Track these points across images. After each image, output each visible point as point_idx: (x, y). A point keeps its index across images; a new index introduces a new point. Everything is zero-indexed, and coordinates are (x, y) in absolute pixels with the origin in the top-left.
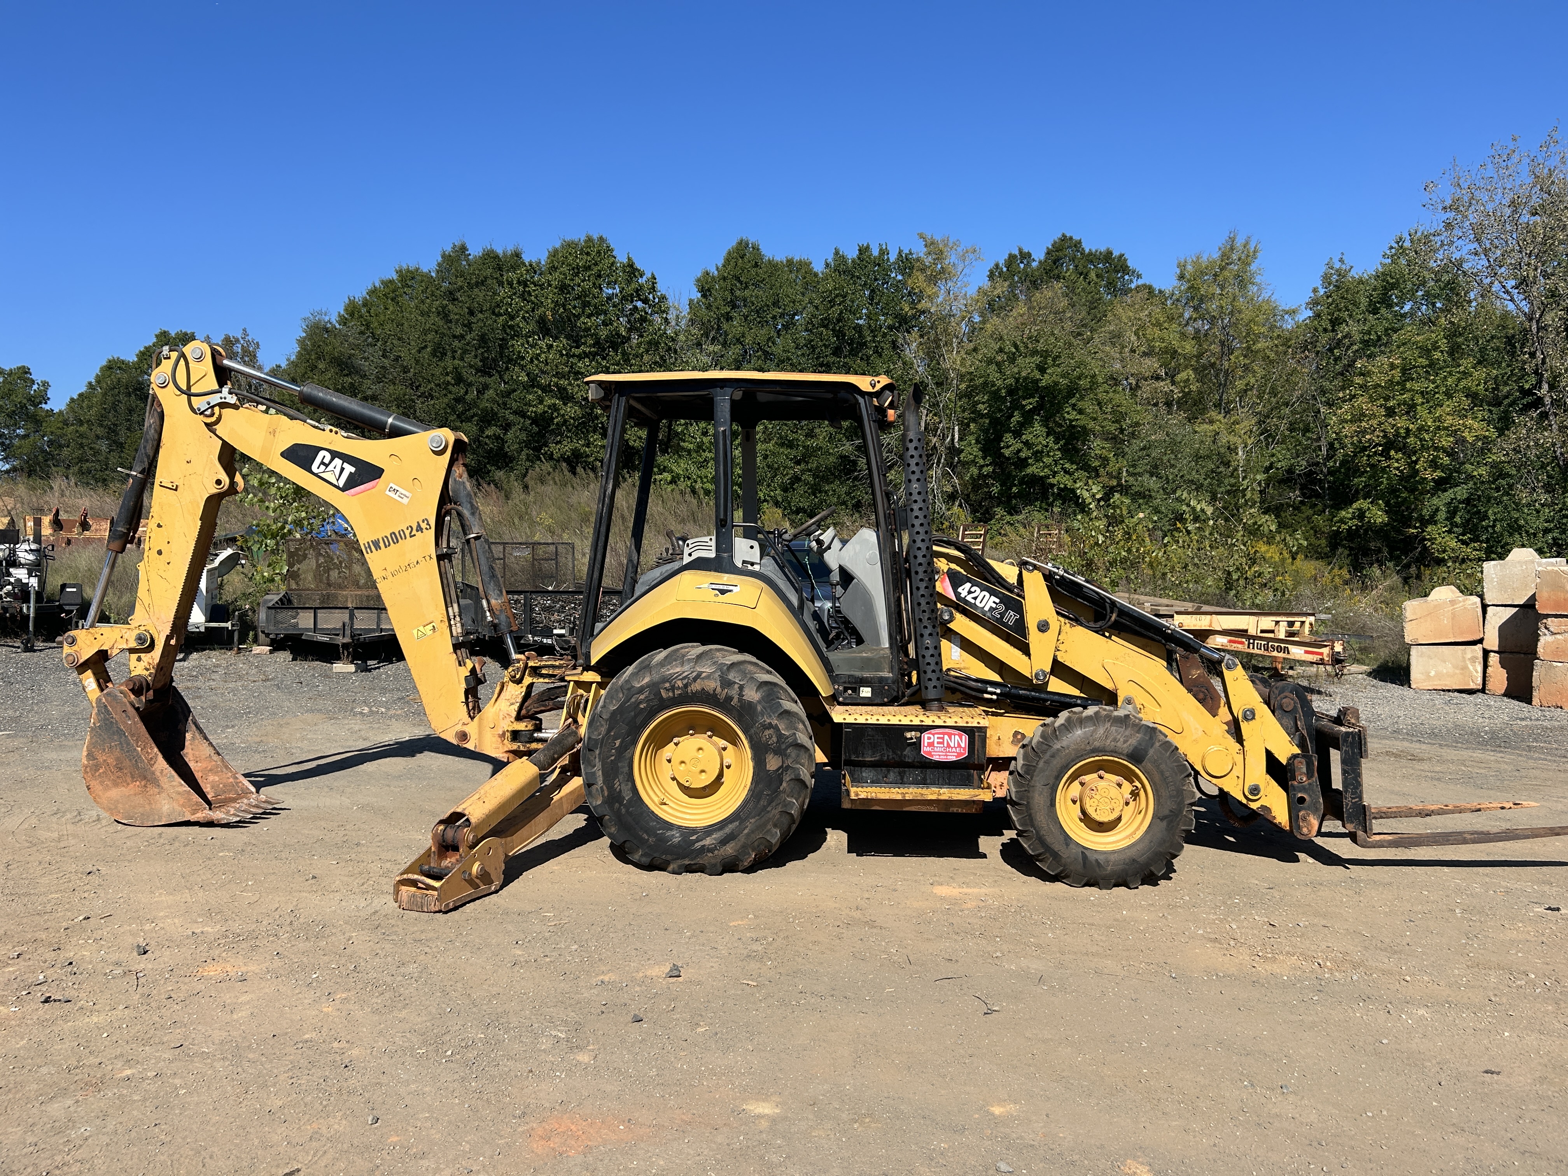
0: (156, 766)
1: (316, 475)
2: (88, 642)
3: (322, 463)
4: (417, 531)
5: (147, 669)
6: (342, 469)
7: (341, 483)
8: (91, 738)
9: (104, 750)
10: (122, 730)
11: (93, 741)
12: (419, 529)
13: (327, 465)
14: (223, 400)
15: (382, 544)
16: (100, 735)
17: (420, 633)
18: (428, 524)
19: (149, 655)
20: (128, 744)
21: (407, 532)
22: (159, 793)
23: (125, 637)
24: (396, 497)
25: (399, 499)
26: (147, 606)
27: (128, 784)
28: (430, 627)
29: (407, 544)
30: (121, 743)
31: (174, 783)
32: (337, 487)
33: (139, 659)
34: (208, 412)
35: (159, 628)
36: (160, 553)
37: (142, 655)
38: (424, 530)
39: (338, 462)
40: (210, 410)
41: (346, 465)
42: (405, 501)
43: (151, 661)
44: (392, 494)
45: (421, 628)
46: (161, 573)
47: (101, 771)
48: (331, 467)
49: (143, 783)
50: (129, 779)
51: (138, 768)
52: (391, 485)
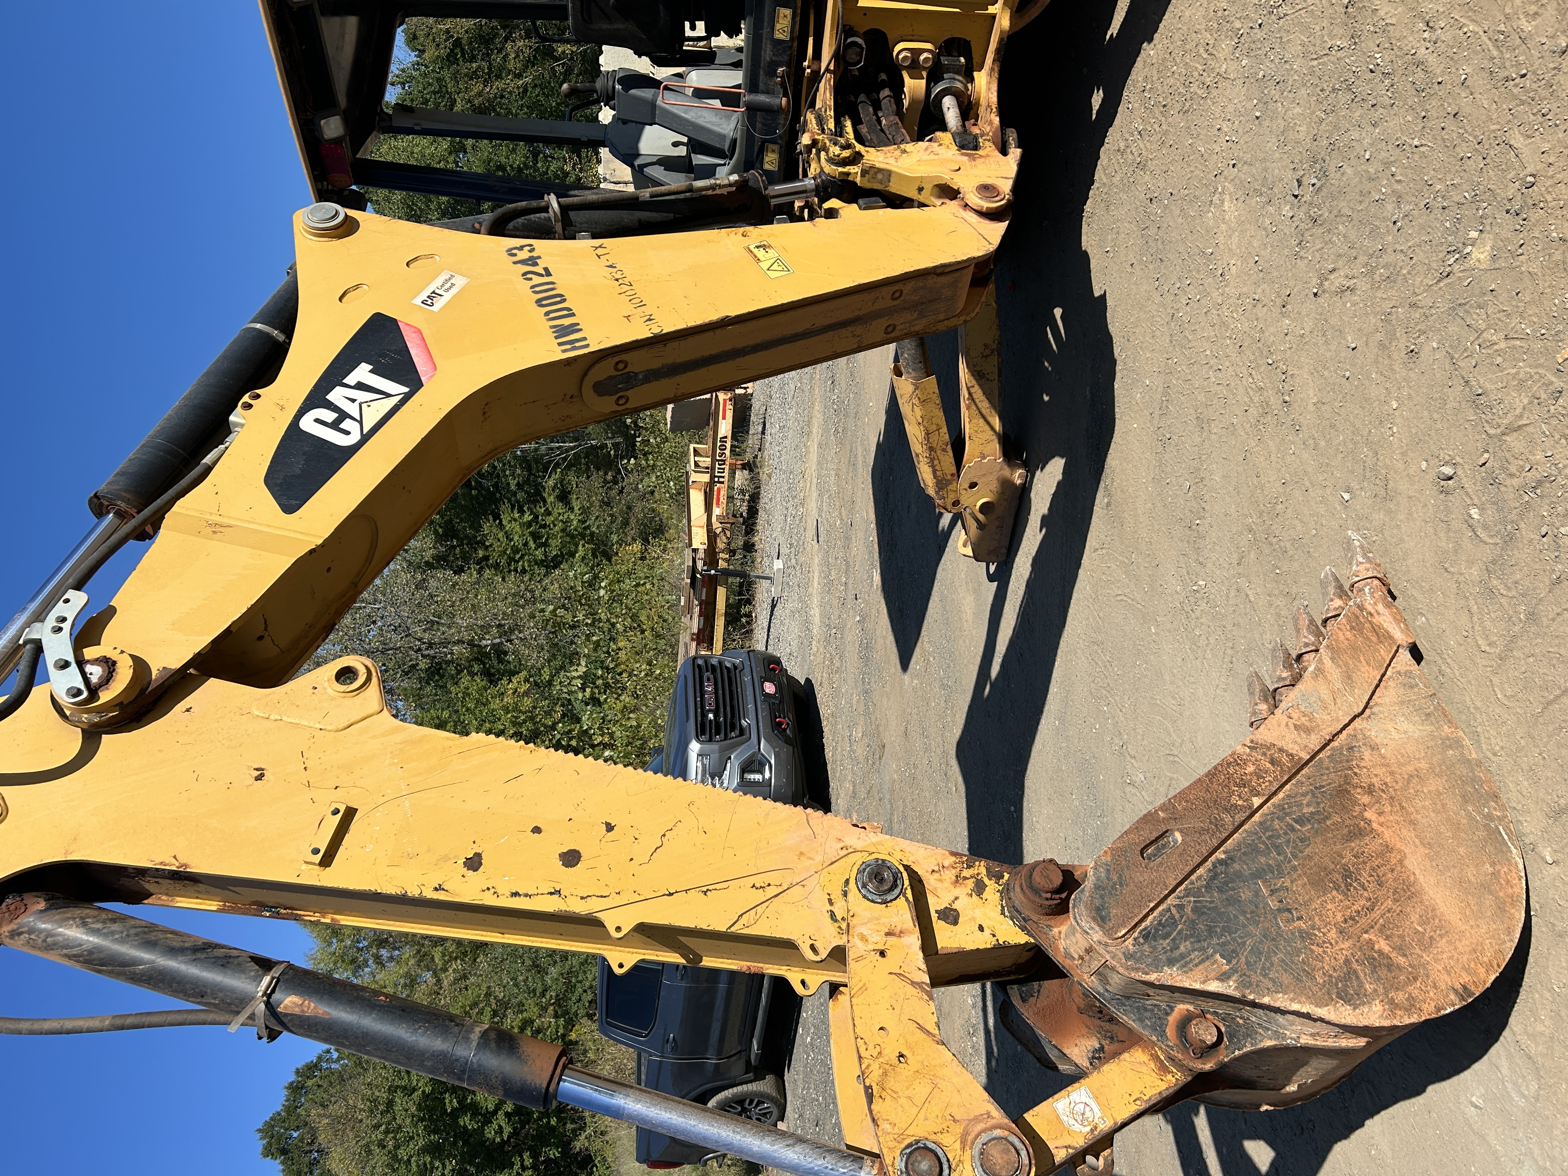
0: (1293, 749)
1: (365, 438)
2: (921, 1090)
3: (335, 425)
4: (536, 264)
5: (980, 888)
6: (361, 386)
7: (397, 389)
8: (1280, 987)
9: (1305, 935)
10: (1214, 874)
11: (1286, 979)
12: (532, 261)
13: (343, 415)
14: (66, 626)
15: (566, 322)
16: (1256, 952)
17: (775, 266)
18: (521, 248)
19: (930, 882)
20: (1251, 849)
21: (537, 280)
22: (1374, 748)
23: (878, 940)
24: (447, 296)
25: (454, 291)
26: (760, 896)
27: (1388, 848)
28: (760, 253)
29: (563, 281)
30: (1259, 874)
31: (1325, 694)
32: (406, 398)
33: (950, 916)
34: (95, 672)
35: (833, 850)
36: (571, 858)
37: (935, 904)
38: (534, 254)
39: (336, 396)
40: (89, 668)
41: (351, 380)
42: (460, 281)
43: (950, 875)
44: (439, 303)
45: (765, 265)
46: (641, 851)
47: (1383, 945)
48: (352, 409)
49: (1366, 799)
50: (1372, 846)
51: (1319, 817)
52: (418, 301)
